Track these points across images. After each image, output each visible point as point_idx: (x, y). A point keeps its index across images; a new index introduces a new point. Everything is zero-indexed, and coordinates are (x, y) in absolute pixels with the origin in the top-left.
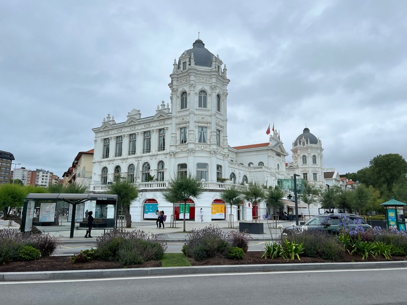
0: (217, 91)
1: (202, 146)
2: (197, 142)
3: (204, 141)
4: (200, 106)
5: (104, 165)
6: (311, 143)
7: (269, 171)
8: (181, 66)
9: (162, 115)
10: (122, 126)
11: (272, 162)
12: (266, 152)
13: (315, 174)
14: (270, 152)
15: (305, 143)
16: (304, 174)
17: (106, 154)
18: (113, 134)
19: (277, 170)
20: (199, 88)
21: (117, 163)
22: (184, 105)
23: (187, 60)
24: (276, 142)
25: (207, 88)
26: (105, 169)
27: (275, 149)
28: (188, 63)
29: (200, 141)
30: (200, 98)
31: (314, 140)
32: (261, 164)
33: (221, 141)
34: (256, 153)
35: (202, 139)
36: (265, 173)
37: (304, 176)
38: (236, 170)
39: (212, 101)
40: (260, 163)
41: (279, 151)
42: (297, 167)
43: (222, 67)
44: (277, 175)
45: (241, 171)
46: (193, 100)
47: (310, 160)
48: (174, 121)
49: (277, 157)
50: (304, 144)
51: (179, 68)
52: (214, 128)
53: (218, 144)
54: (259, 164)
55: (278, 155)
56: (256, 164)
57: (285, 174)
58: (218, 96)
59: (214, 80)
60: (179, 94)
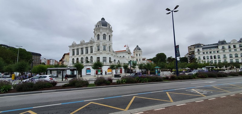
0: (109, 34)
1: (104, 52)
2: (103, 50)
3: (105, 50)
4: (104, 39)
5: (73, 58)
7: (126, 59)
8: (97, 26)
9: (92, 42)
10: (79, 45)
11: (127, 56)
13: (140, 59)
14: (126, 53)
15: (137, 50)
16: (137, 59)
17: (74, 54)
18: (76, 48)
19: (128, 58)
20: (103, 33)
21: (77, 57)
22: (98, 39)
23: (99, 24)
24: (128, 50)
25: (106, 33)
26: (73, 59)
27: (128, 52)
28: (99, 25)
29: (104, 50)
30: (104, 36)
31: (140, 49)
33: (111, 50)
34: (122, 53)
35: (104, 49)
39: (107, 38)
40: (123, 56)
42: (135, 57)
43: (111, 27)
44: (128, 60)
45: (117, 59)
46: (101, 37)
47: (138, 55)
48: (95, 44)
49: (128, 54)
51: (97, 27)
52: (108, 46)
53: (110, 51)
58: (109, 36)
59: (108, 31)
60: (97, 35)
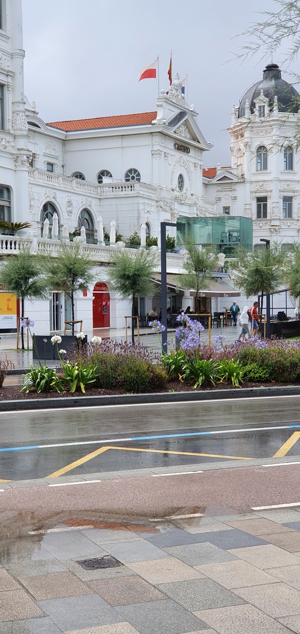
6: (281, 110)
7: (154, 196)
11: (162, 168)
12: (146, 141)
13: (288, 200)
14: (157, 139)
15: (267, 109)
16: (259, 199)
19: (177, 193)
24: (177, 111)
27: (171, 132)
32: (133, 175)
34: (117, 143)
36: (141, 201)
37: (259, 207)
38: (59, 195)
40: (130, 171)
41: (184, 136)
42: (242, 180)
44: (176, 206)
45: (74, 198)
47: (276, 159)
49: (179, 155)
50: (262, 114)
54: (127, 175)
55: (183, 148)
56: (119, 176)
57: (200, 203)
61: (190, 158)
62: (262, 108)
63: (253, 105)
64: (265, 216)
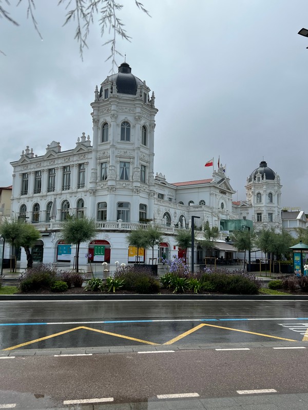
0: (142, 122)
1: (124, 183)
2: (118, 178)
3: (127, 178)
4: (122, 139)
5: (22, 202)
6: (266, 179)
7: (210, 211)
8: (103, 93)
9: (83, 148)
10: (41, 160)
11: (214, 200)
12: (208, 189)
13: (270, 215)
14: (212, 189)
15: (261, 178)
16: (258, 214)
17: (24, 191)
18: (32, 168)
19: (221, 210)
20: (122, 118)
23: (109, 87)
24: (221, 178)
25: (130, 119)
26: (23, 208)
27: (218, 186)
28: (110, 90)
29: (122, 178)
30: (123, 130)
32: (202, 202)
33: (147, 178)
34: (197, 190)
35: (124, 176)
37: (258, 217)
38: (171, 209)
39: (136, 134)
41: (224, 188)
42: (251, 206)
45: (177, 211)
46: (114, 132)
47: (265, 198)
49: (221, 195)
50: (259, 180)
51: (101, 95)
52: (137, 163)
53: (143, 181)
55: (223, 192)
56: (197, 203)
57: (231, 214)
58: (144, 127)
59: (138, 110)
60: (100, 126)
61: (226, 196)
62: (259, 178)
63: (255, 177)
64: (261, 221)
